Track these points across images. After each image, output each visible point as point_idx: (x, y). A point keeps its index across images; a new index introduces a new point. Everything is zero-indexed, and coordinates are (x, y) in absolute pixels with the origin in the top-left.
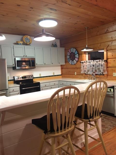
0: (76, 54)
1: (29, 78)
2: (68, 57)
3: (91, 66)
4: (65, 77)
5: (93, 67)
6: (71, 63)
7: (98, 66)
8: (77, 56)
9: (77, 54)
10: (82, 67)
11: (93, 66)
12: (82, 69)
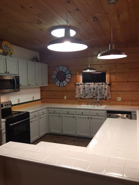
0: (66, 73)
1: (7, 107)
2: (54, 77)
3: (90, 89)
4: (47, 102)
5: (94, 91)
6: (58, 84)
7: (100, 90)
8: (68, 76)
9: (69, 74)
10: (77, 89)
11: (94, 89)
12: (77, 92)
